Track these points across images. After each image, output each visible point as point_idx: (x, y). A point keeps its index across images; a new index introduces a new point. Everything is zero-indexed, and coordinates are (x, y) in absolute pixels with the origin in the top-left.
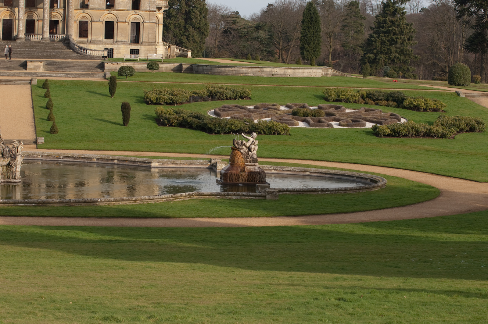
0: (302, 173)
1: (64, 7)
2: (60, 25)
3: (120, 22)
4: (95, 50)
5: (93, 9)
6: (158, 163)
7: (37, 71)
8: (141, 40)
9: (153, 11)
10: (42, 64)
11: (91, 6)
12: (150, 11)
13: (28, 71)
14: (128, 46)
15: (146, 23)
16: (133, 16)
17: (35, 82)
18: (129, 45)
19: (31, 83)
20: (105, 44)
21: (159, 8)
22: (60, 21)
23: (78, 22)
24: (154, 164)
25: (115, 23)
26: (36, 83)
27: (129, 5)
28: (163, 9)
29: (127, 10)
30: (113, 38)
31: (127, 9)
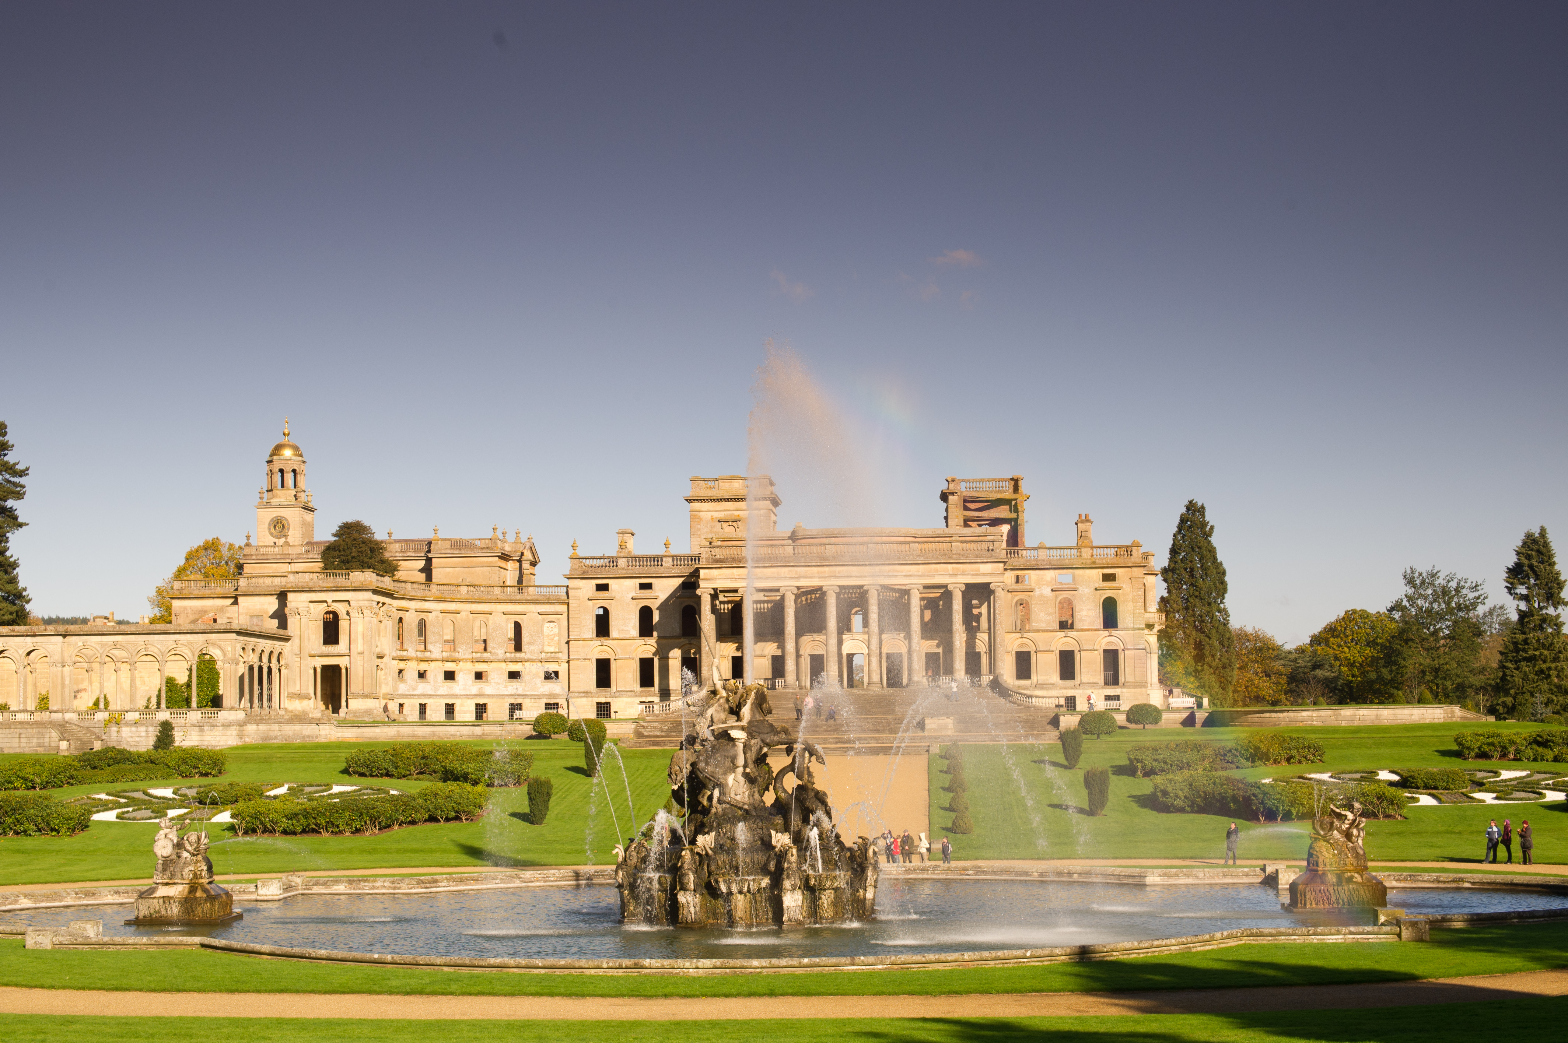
0: (1454, 885)
1: (989, 629)
2: (984, 660)
3: (1084, 650)
4: (1043, 697)
5: (1038, 631)
6: (1160, 876)
7: (943, 733)
8: (1122, 679)
9: (1139, 629)
10: (949, 722)
11: (1035, 625)
12: (1134, 629)
13: (926, 733)
14: (1100, 691)
15: (1128, 649)
16: (1106, 640)
17: (935, 749)
18: (1102, 688)
19: (928, 751)
20: (1061, 689)
21: (1150, 626)
22: (982, 653)
23: (1014, 653)
24: (1153, 879)
25: (1076, 652)
26: (938, 751)
27: (1099, 622)
28: (1157, 628)
29: (1096, 630)
30: (1074, 678)
31: (1095, 628)
